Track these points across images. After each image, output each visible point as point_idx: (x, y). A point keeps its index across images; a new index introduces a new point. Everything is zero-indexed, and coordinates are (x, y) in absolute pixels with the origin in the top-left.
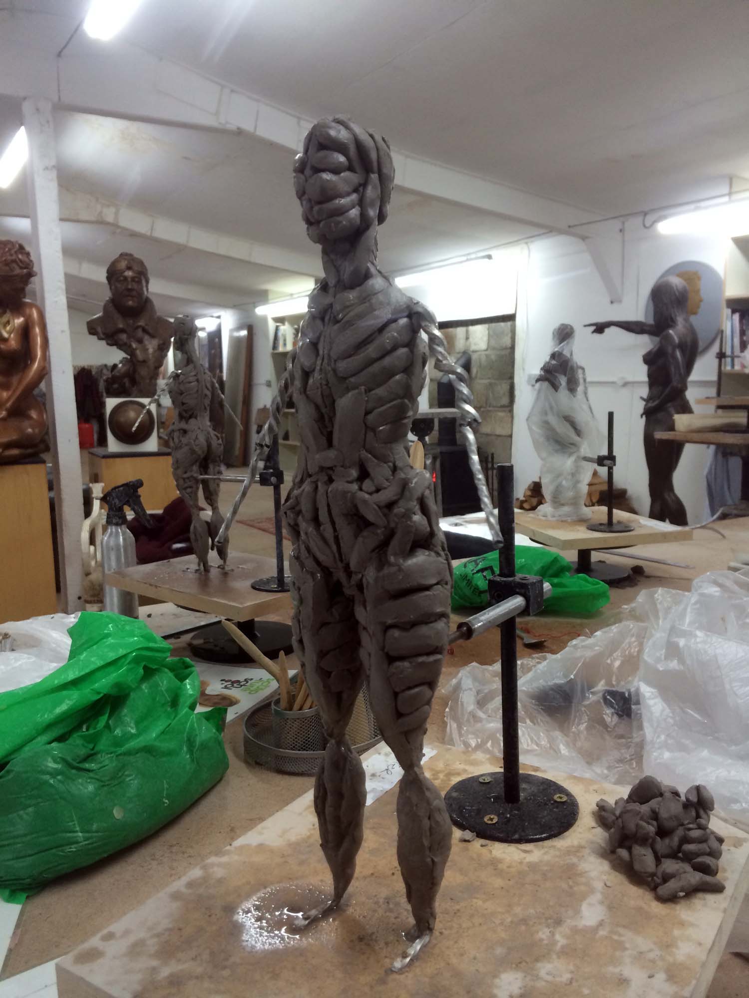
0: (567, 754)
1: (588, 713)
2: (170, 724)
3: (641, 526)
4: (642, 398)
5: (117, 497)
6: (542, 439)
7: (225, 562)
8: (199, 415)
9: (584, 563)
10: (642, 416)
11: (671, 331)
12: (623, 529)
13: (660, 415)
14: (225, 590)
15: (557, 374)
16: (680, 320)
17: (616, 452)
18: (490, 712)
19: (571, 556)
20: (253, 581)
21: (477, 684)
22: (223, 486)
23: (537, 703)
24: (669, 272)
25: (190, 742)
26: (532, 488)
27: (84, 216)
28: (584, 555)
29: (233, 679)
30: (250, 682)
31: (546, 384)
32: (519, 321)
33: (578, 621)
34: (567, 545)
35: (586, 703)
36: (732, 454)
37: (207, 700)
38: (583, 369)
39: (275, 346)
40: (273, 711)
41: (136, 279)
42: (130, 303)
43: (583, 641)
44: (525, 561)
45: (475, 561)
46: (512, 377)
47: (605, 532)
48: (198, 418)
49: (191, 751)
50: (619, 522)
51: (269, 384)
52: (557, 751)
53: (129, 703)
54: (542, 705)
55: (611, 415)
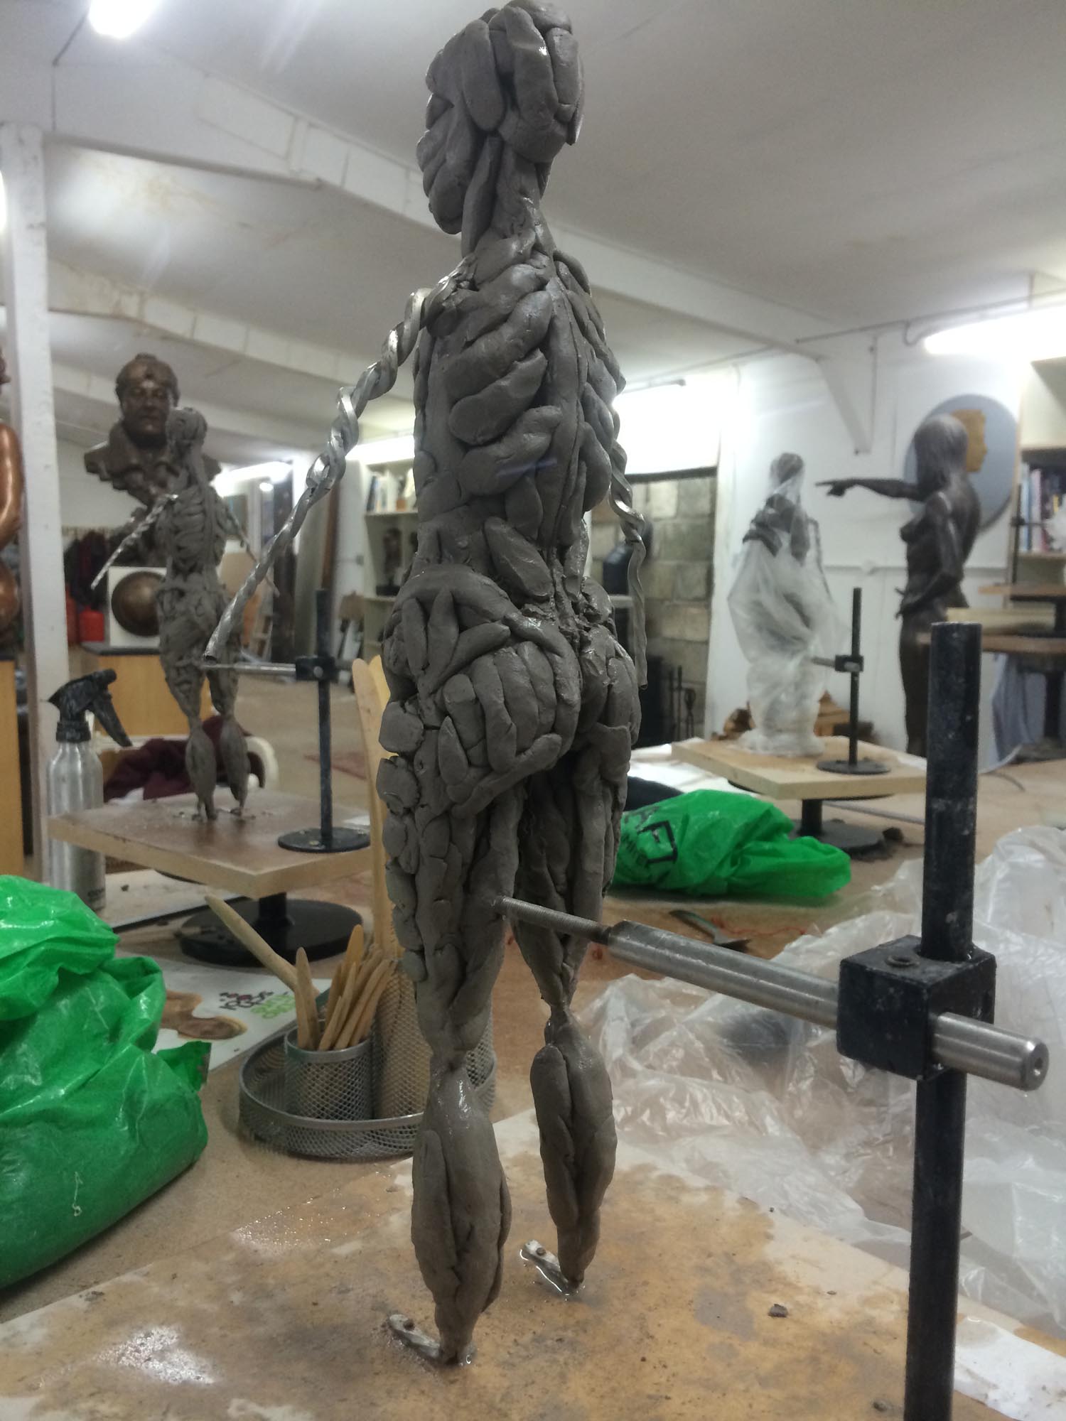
0: (777, 1134)
1: (816, 1061)
2: (99, 1070)
3: (900, 766)
4: (898, 591)
5: (74, 697)
6: (751, 630)
7: (242, 804)
8: (204, 568)
9: (811, 820)
10: (897, 616)
11: (941, 495)
12: (873, 769)
13: (923, 616)
14: (238, 849)
15: (776, 530)
16: (955, 479)
17: (863, 651)
18: (651, 1058)
19: (792, 811)
20: (282, 834)
21: (634, 1010)
22: (244, 683)
23: (730, 1044)
24: (940, 409)
25: (132, 1103)
26: (735, 718)
27: (95, 307)
28: (812, 808)
29: (242, 993)
30: (267, 998)
31: (758, 545)
32: (723, 478)
33: (802, 910)
34: (786, 791)
35: (813, 1043)
36: (1032, 670)
37: (192, 1026)
38: (816, 524)
39: (370, 506)
40: (286, 1051)
41: (160, 394)
42: (150, 428)
43: (808, 942)
44: (720, 814)
45: (642, 813)
46: (709, 557)
47: (844, 772)
48: (204, 572)
49: (131, 1118)
50: (866, 760)
51: (359, 561)
52: (761, 1128)
53: (33, 1032)
54: (740, 1048)
55: (857, 594)
